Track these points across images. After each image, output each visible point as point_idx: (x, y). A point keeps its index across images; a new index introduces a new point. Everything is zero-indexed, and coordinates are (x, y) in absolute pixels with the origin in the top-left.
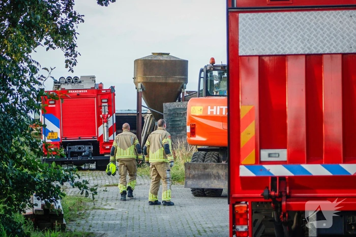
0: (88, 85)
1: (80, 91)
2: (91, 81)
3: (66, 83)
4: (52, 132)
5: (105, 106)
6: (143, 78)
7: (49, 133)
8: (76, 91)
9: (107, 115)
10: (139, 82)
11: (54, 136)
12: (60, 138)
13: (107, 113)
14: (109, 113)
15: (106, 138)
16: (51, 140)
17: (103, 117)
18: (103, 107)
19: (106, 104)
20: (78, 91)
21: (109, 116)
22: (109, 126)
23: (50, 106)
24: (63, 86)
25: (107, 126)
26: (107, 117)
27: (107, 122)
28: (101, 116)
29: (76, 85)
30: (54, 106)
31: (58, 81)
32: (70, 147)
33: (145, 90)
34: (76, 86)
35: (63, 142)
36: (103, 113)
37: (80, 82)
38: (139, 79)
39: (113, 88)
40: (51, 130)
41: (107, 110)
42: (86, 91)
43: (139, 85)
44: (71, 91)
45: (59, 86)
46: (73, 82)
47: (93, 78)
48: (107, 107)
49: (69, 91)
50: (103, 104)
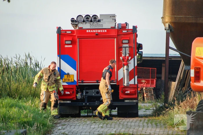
0: (107, 25)
1: (99, 31)
2: (111, 20)
3: (84, 21)
4: (68, 74)
5: (125, 47)
6: (171, 18)
7: (65, 76)
8: (94, 31)
9: (128, 57)
10: (167, 22)
11: (70, 79)
12: (76, 80)
13: (128, 55)
14: (130, 55)
15: (125, 82)
16: (67, 83)
17: (123, 59)
18: (124, 49)
19: (127, 45)
20: (96, 31)
21: (130, 58)
22: (130, 69)
23: (66, 46)
24: (80, 25)
25: (127, 70)
26: (128, 59)
27: (127, 65)
28: (121, 58)
29: (95, 23)
30: (71, 46)
31: (76, 19)
32: (87, 91)
33: (173, 30)
34: (95, 25)
35: (79, 85)
36: (123, 55)
37: (99, 21)
38: (167, 19)
39: (135, 28)
40: (66, 73)
41: (128, 52)
42: (106, 31)
43: (167, 25)
44: (90, 31)
45: (77, 25)
46: (91, 21)
47: (113, 17)
48: (127, 49)
49: (87, 31)
50: (124, 45)
